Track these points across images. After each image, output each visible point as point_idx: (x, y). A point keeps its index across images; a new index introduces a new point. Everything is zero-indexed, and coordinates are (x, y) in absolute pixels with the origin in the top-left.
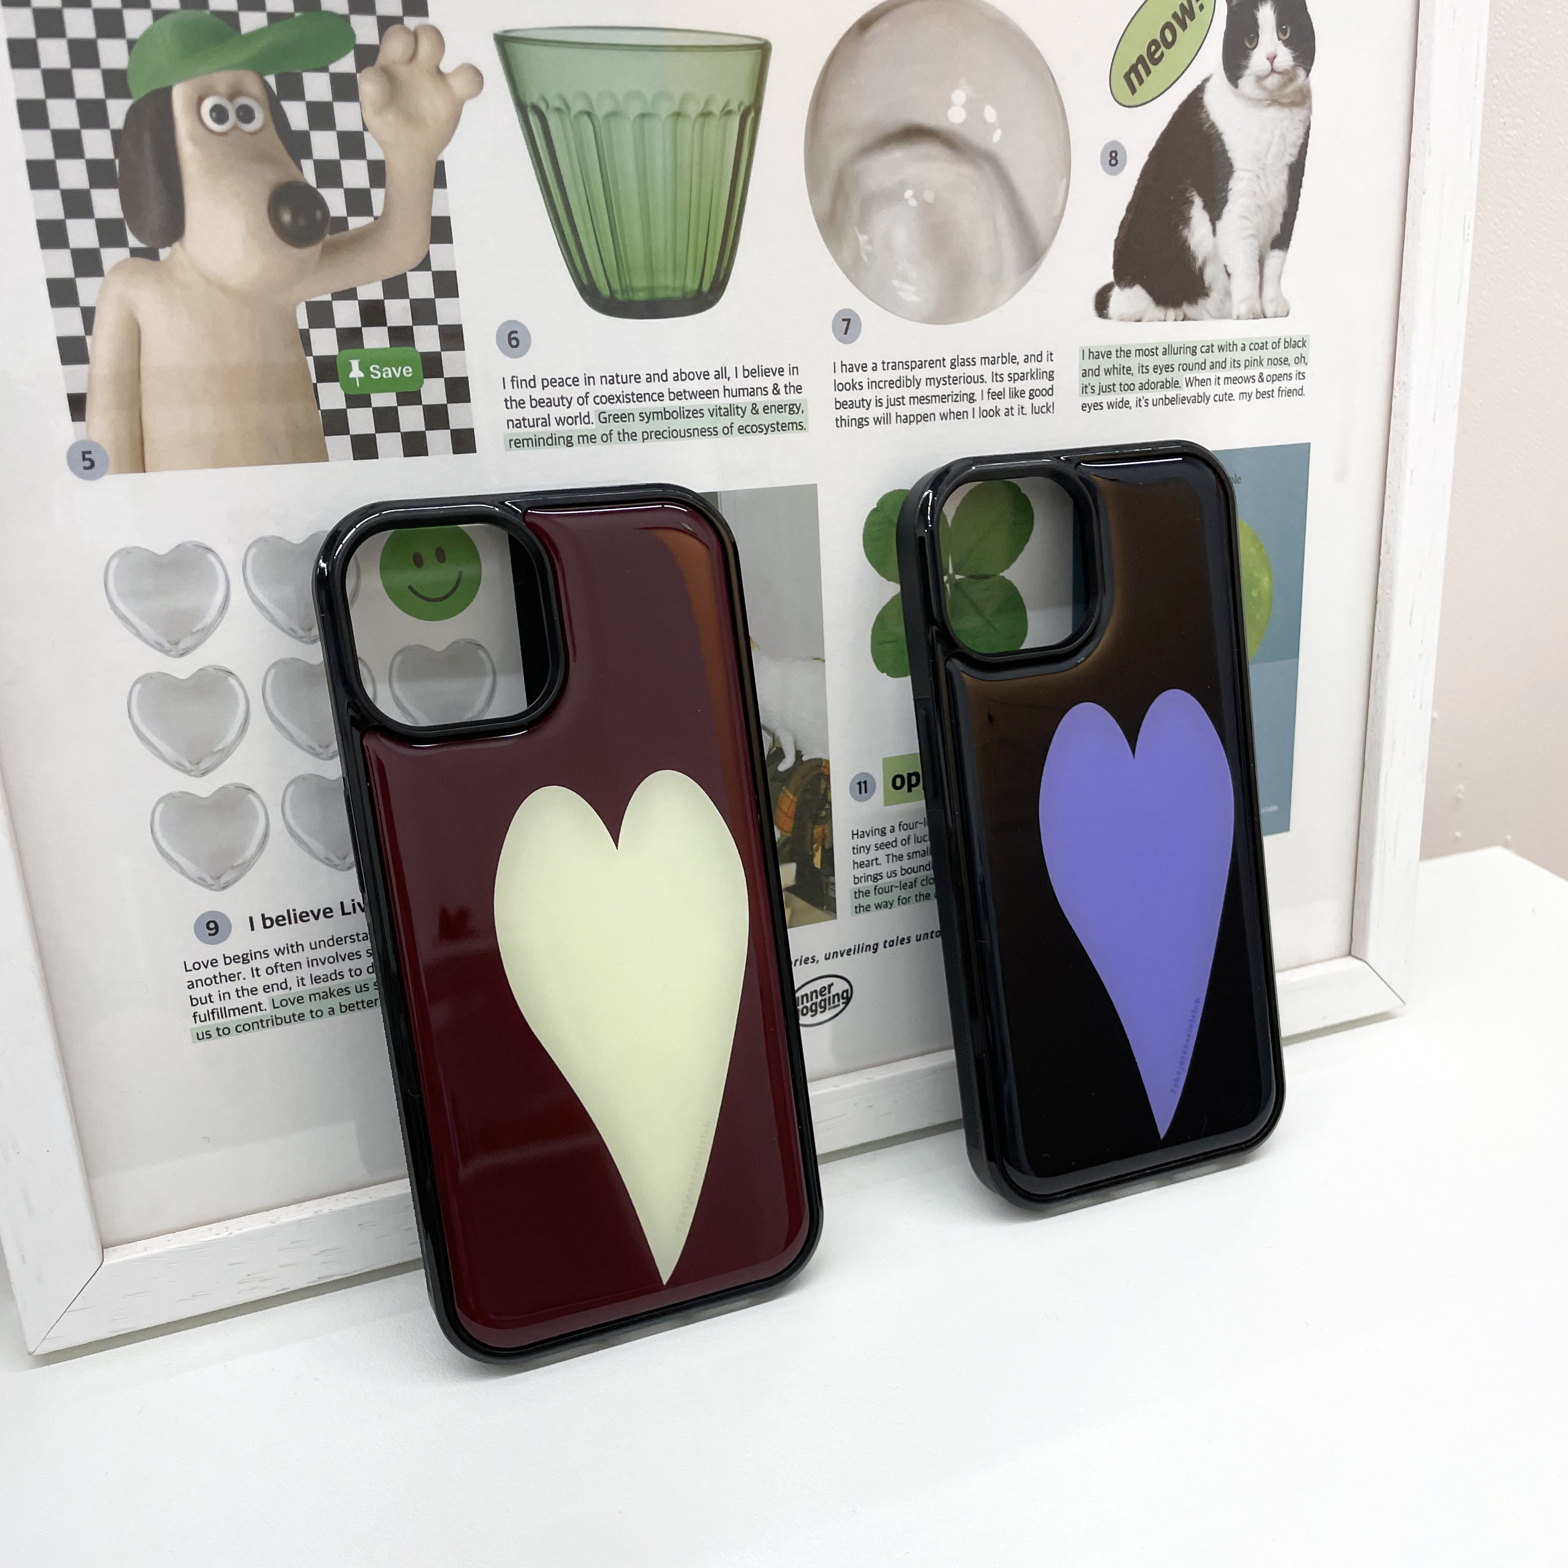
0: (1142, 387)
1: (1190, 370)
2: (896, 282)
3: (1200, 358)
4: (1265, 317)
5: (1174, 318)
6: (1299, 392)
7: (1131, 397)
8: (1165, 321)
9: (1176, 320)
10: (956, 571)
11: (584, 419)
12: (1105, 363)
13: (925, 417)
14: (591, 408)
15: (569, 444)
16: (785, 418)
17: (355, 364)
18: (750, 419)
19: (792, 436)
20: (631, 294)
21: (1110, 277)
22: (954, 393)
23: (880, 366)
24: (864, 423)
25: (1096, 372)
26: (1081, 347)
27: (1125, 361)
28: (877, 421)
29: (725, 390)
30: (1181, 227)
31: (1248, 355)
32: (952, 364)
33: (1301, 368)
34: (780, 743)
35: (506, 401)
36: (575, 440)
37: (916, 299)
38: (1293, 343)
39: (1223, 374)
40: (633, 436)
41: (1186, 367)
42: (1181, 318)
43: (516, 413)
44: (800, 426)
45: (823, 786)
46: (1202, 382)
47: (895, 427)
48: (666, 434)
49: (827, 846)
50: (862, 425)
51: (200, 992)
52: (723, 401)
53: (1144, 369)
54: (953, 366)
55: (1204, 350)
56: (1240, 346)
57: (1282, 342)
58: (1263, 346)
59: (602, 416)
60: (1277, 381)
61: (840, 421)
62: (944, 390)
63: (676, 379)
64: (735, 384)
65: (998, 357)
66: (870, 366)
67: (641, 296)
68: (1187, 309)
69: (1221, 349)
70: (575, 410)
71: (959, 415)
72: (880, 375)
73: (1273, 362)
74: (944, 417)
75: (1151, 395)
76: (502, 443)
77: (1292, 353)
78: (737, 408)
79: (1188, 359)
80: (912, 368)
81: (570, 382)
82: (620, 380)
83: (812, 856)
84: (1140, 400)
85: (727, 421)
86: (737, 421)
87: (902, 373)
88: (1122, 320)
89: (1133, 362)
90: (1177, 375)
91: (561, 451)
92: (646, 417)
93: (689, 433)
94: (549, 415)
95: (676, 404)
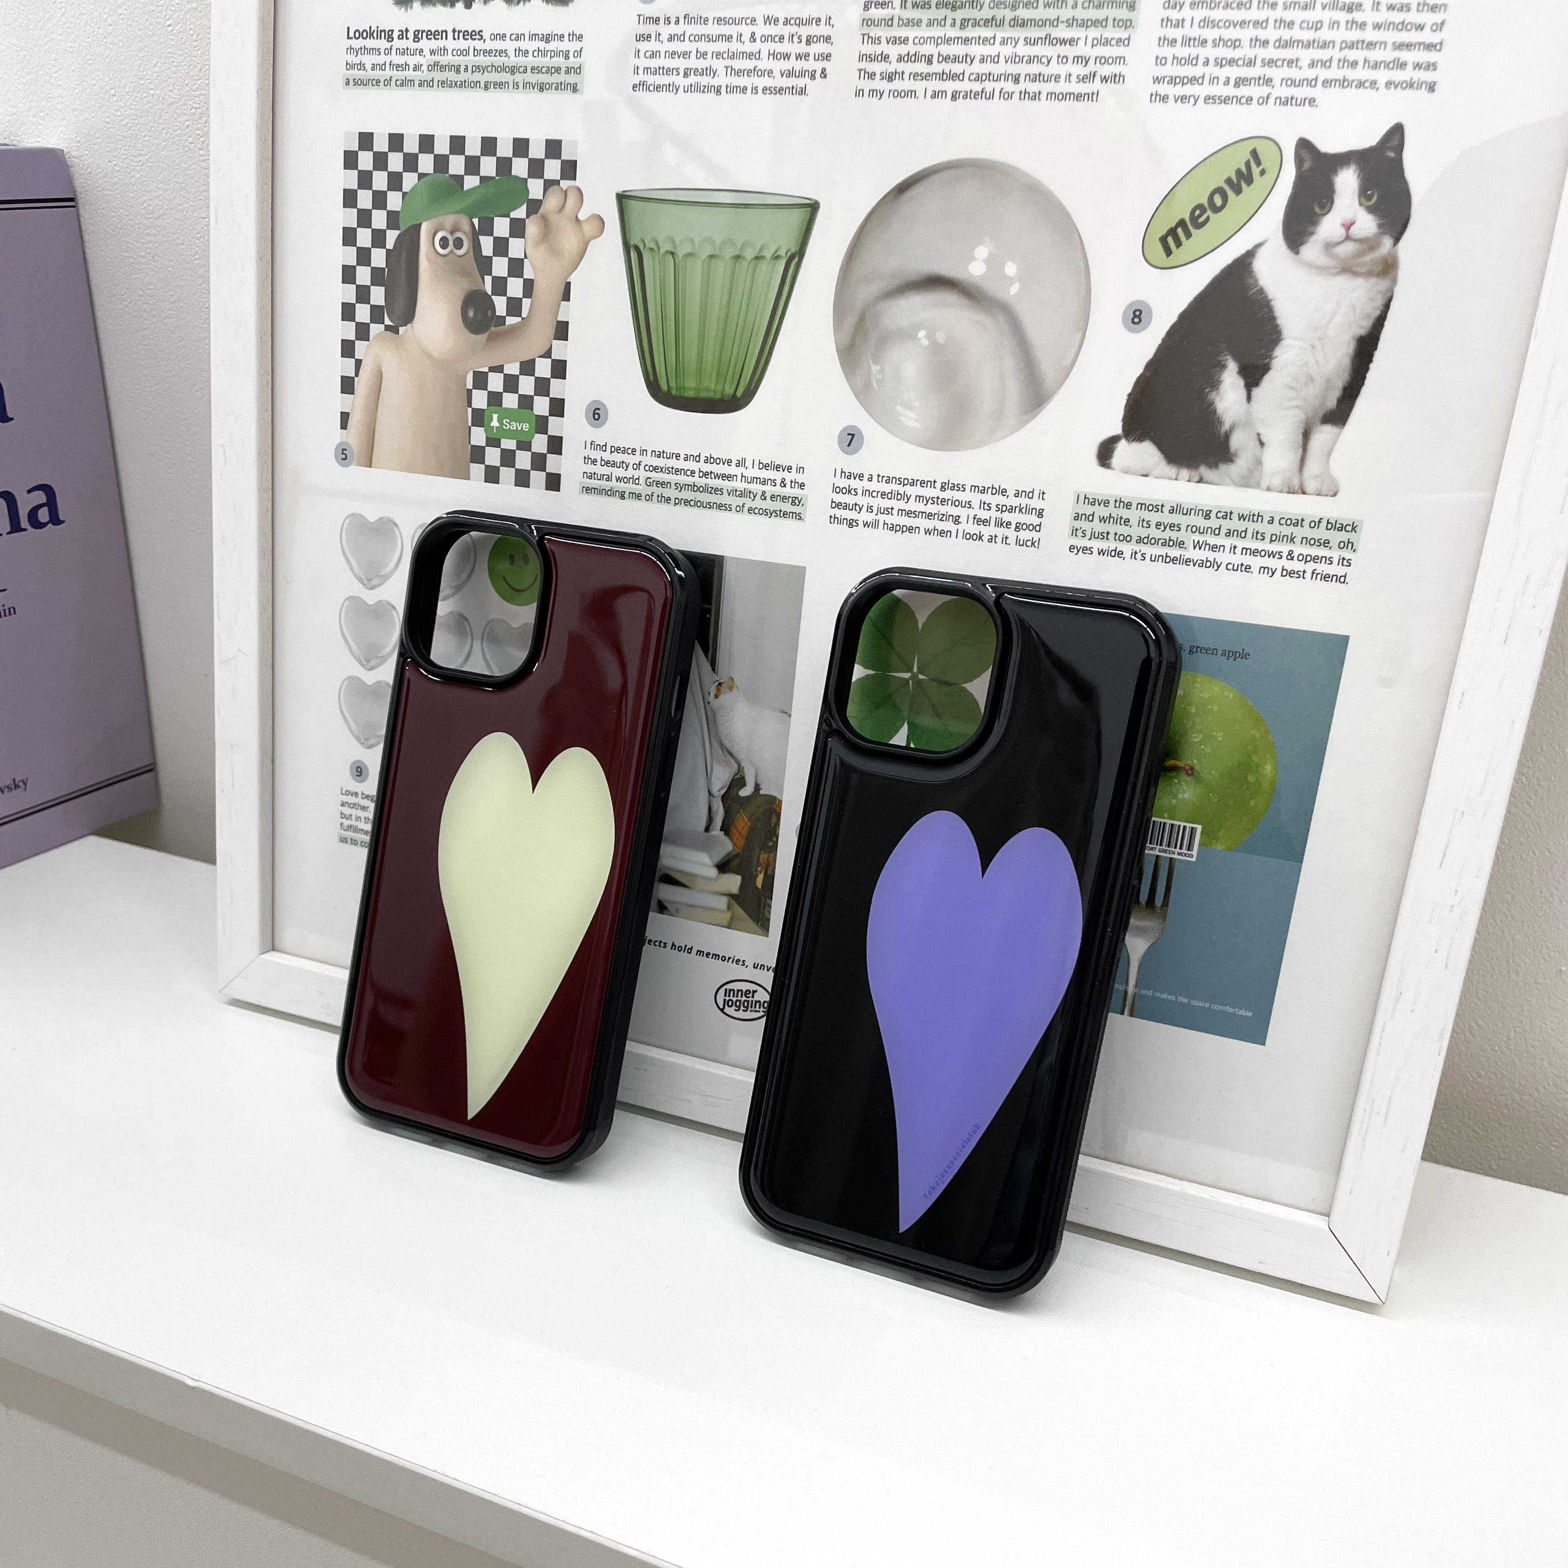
0: (1140, 540)
1: (1200, 533)
2: (899, 408)
3: (1214, 523)
4: (1304, 493)
5: (1187, 479)
6: (1342, 579)
7: (1127, 548)
8: (1176, 480)
9: (1189, 481)
10: (920, 671)
11: (635, 481)
12: (1101, 511)
13: (910, 529)
14: (642, 474)
15: (622, 497)
16: (787, 507)
17: (495, 416)
18: (758, 503)
19: (791, 523)
20: (682, 391)
21: (1118, 430)
22: (940, 513)
23: (875, 478)
24: (854, 524)
25: (1090, 518)
26: (1075, 492)
27: (1125, 513)
28: (866, 524)
29: (742, 476)
30: (1207, 390)
31: (1276, 529)
32: (942, 487)
33: (1347, 554)
34: (743, 773)
35: (585, 458)
36: (626, 495)
37: (917, 425)
38: (1338, 526)
39: (1240, 544)
40: (668, 500)
41: (1197, 530)
42: (1197, 479)
43: (590, 468)
44: (799, 517)
45: (774, 820)
46: (1214, 548)
47: (881, 533)
48: (692, 503)
49: (770, 872)
50: (852, 525)
51: (347, 810)
52: (740, 485)
53: (1142, 522)
55: (1220, 515)
56: (1266, 519)
57: (1324, 523)
58: (1298, 523)
59: (649, 480)
60: (1312, 562)
61: (833, 519)
62: (932, 508)
63: (706, 461)
64: (751, 473)
65: (988, 488)
66: (866, 477)
67: (690, 394)
68: (1204, 470)
69: (1242, 517)
71: (942, 533)
72: (874, 486)
73: (1306, 541)
74: (928, 532)
75: (1149, 550)
76: (578, 488)
77: (1336, 537)
78: (750, 492)
79: (1200, 521)
80: (904, 485)
81: (630, 451)
82: (665, 456)
83: (756, 877)
84: (1136, 553)
85: (740, 501)
86: (749, 503)
87: (894, 487)
88: (1126, 472)
89: (1134, 515)
90: (1182, 535)
91: (616, 501)
92: (680, 487)
93: (710, 506)
94: (612, 473)
95: (703, 481)
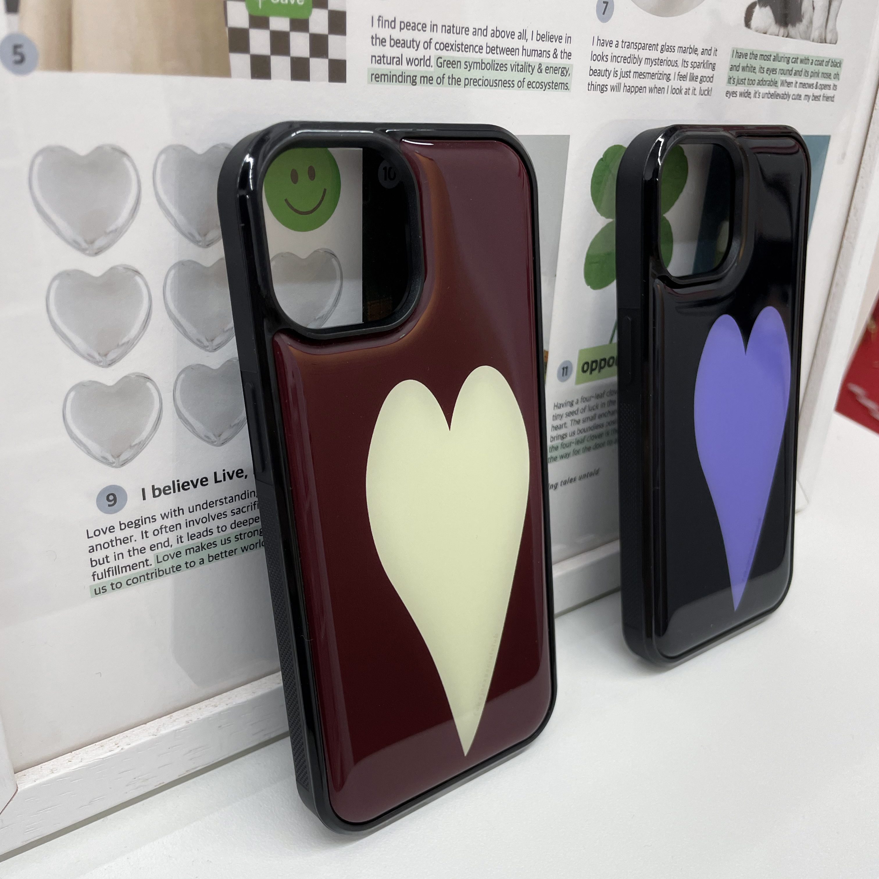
0: (759, 83)
1: (784, 74)
3: (790, 66)
4: (826, 42)
5: (782, 35)
6: (832, 99)
7: (752, 90)
8: (778, 36)
11: (425, 61)
12: (743, 62)
13: (640, 89)
14: (433, 53)
15: (414, 83)
16: (558, 78)
18: (536, 77)
19: (559, 93)
22: (660, 72)
23: (620, 44)
24: (605, 89)
25: (737, 68)
26: (732, 48)
27: (753, 63)
28: (613, 89)
29: (523, 50)
31: (813, 68)
32: (662, 49)
33: (836, 82)
35: (372, 38)
36: (418, 80)
38: (835, 63)
39: (799, 80)
40: (458, 81)
41: (783, 72)
42: (786, 35)
43: (379, 51)
44: (565, 86)
46: (789, 84)
47: (622, 94)
48: (480, 82)
50: (603, 90)
51: (99, 555)
52: (521, 59)
53: (762, 70)
54: (662, 51)
55: (793, 60)
56: (810, 61)
57: (831, 61)
58: (821, 63)
59: (440, 60)
60: (824, 89)
61: (590, 86)
62: (655, 69)
63: (493, 35)
64: (530, 45)
65: (688, 48)
66: (615, 43)
68: (790, 28)
69: (802, 61)
70: (421, 53)
71: (660, 90)
72: (619, 51)
73: (824, 75)
74: (651, 90)
75: (762, 90)
76: (366, 77)
77: (833, 71)
78: (529, 66)
79: (785, 66)
80: (638, 49)
81: (420, 27)
82: (455, 30)
84: (756, 93)
85: (521, 76)
86: (528, 77)
87: (632, 51)
88: (757, 31)
89: (757, 63)
90: (777, 77)
91: (407, 87)
92: (469, 66)
93: (495, 84)
94: (402, 55)
95: (490, 57)
